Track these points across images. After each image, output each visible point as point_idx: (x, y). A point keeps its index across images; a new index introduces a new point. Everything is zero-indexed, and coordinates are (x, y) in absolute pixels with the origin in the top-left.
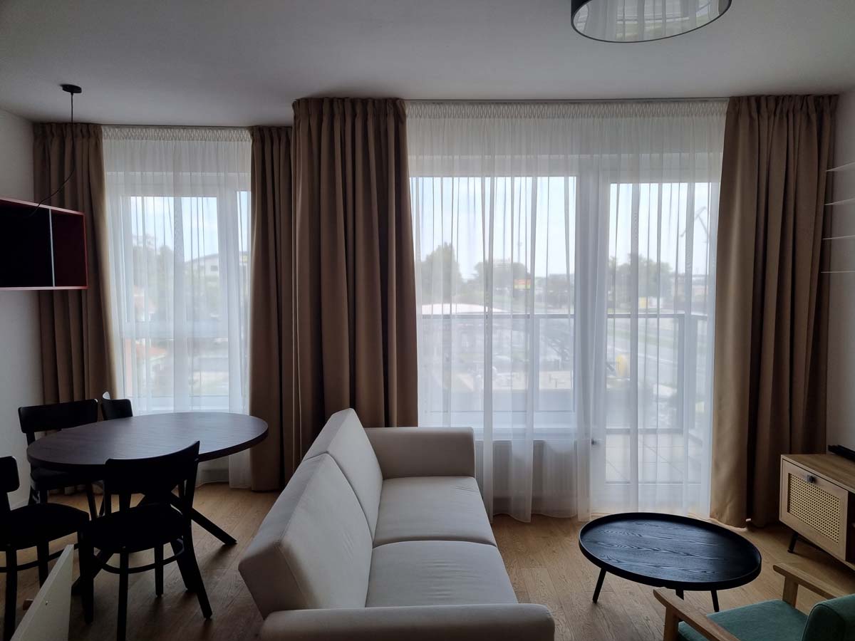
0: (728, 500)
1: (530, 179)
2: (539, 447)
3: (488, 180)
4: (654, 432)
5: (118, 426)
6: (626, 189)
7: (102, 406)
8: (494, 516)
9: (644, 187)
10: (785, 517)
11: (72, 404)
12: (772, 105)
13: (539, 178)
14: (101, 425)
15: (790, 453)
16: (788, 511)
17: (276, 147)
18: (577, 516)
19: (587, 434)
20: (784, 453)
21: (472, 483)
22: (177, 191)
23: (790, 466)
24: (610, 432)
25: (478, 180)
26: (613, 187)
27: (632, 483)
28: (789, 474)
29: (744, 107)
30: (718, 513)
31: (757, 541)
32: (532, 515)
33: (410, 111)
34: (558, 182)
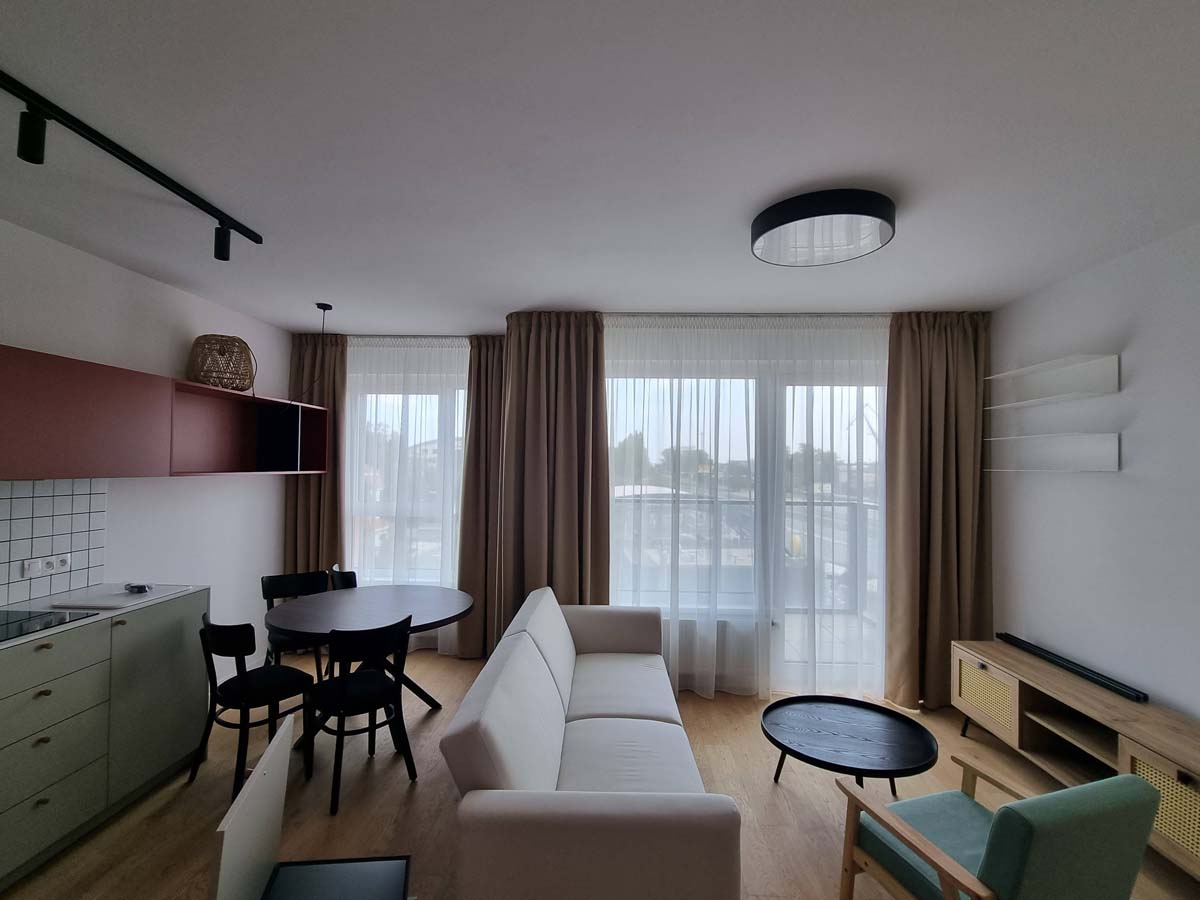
0: (901, 682)
1: (713, 381)
2: (722, 627)
3: (676, 381)
4: (830, 612)
5: (344, 595)
6: (801, 391)
7: (332, 577)
8: (679, 691)
9: (817, 389)
10: (956, 701)
11: (307, 576)
12: (931, 319)
13: (722, 380)
14: (331, 595)
15: (960, 639)
16: (960, 695)
17: (490, 353)
18: (758, 694)
19: (767, 616)
20: (955, 640)
21: (659, 660)
22: (406, 391)
23: (962, 653)
24: (788, 611)
25: (667, 381)
26: (789, 389)
27: (810, 663)
28: (960, 661)
29: (906, 320)
30: (891, 695)
31: (931, 725)
32: (716, 691)
33: (607, 322)
34: (739, 383)
